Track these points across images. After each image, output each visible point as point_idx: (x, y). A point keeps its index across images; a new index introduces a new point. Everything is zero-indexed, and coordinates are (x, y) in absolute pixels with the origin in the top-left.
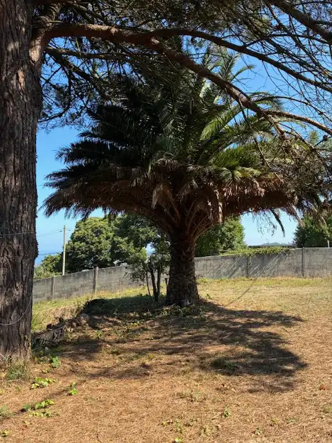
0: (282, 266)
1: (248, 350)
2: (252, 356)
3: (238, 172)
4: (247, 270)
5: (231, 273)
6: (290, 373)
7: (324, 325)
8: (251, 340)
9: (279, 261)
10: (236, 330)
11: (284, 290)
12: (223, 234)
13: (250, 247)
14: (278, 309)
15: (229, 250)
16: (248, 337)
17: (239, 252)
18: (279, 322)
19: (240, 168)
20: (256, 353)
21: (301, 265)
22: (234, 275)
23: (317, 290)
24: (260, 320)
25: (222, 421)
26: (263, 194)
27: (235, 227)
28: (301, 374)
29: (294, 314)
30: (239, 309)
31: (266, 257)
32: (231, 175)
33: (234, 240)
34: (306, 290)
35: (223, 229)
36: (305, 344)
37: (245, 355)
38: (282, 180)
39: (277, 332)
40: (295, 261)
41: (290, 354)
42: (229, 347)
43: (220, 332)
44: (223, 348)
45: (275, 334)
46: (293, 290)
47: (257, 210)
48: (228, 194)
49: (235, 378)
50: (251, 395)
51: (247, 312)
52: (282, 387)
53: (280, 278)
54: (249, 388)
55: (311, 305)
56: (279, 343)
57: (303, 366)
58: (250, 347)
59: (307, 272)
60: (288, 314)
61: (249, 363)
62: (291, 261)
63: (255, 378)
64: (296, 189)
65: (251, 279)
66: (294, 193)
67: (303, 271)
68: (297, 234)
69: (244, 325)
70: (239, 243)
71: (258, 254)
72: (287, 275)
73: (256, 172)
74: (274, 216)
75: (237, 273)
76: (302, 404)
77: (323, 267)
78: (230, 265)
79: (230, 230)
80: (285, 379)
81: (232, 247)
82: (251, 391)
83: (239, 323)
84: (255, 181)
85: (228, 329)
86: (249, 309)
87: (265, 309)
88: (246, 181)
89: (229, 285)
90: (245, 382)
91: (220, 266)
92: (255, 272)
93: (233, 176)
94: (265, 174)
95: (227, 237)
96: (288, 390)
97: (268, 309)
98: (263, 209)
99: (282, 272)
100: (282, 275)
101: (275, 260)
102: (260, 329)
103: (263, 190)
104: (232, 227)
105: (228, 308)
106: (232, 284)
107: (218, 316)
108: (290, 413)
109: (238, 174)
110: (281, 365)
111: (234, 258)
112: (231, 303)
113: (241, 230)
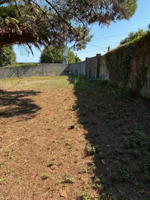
0: (34, 72)
1: (17, 106)
2: (19, 108)
3: (7, 19)
4: (18, 74)
5: (10, 76)
6: (34, 112)
7: (50, 93)
8: (18, 102)
9: (33, 70)
10: (12, 100)
11: (35, 82)
12: (4, 56)
13: (19, 63)
14: (31, 89)
15: (9, 65)
16: (17, 101)
17: (14, 65)
18: (31, 94)
19: (8, 17)
20: (20, 107)
21: (42, 71)
22: (12, 77)
23: (48, 81)
24: (23, 94)
25: (3, 135)
26: (21, 34)
27: (10, 53)
28: (39, 111)
29: (38, 91)
30: (13, 91)
31: (26, 68)
32: (3, 20)
33: (11, 60)
34: (44, 81)
35: (4, 54)
36: (41, 101)
37: (15, 109)
38: (30, 27)
39: (30, 98)
40: (39, 69)
41: (35, 105)
42: (8, 107)
43: (3, 101)
44: (4, 107)
45: (29, 99)
46: (39, 82)
47: (20, 43)
48: (2, 32)
49: (11, 118)
50: (18, 123)
51: (17, 92)
52: (31, 117)
53: (33, 77)
54: (17, 120)
55: (45, 86)
56: (31, 102)
57: (40, 109)
58: (18, 105)
59: (45, 74)
60: (36, 91)
61: (17, 112)
62: (38, 69)
63: (20, 116)
64: (37, 33)
65: (20, 78)
66: (37, 35)
67: (43, 74)
68: (41, 58)
69: (16, 97)
70: (14, 61)
71: (22, 66)
72: (36, 76)
73: (17, 21)
74: (28, 47)
75: (13, 75)
76: (39, 122)
77: (51, 72)
78: (10, 72)
79: (8, 54)
80: (32, 114)
81: (10, 63)
82: (17, 121)
83: (13, 97)
84: (17, 26)
85: (8, 99)
86: (18, 90)
87: (26, 90)
88: (12, 26)
89: (9, 81)
90: (15, 119)
91: (3, 72)
92: (22, 75)
93: (4, 21)
94: (22, 23)
95: (6, 58)
96: (33, 118)
97: (27, 90)
98: (23, 43)
99: (34, 75)
100: (34, 76)
101: (31, 69)
102: (22, 98)
103: (21, 32)
104: (9, 52)
105: (8, 91)
106: (11, 81)
107: (2, 94)
108: (34, 126)
109: (7, 21)
110: (31, 110)
111: (11, 68)
112: (10, 89)
113: (14, 55)
